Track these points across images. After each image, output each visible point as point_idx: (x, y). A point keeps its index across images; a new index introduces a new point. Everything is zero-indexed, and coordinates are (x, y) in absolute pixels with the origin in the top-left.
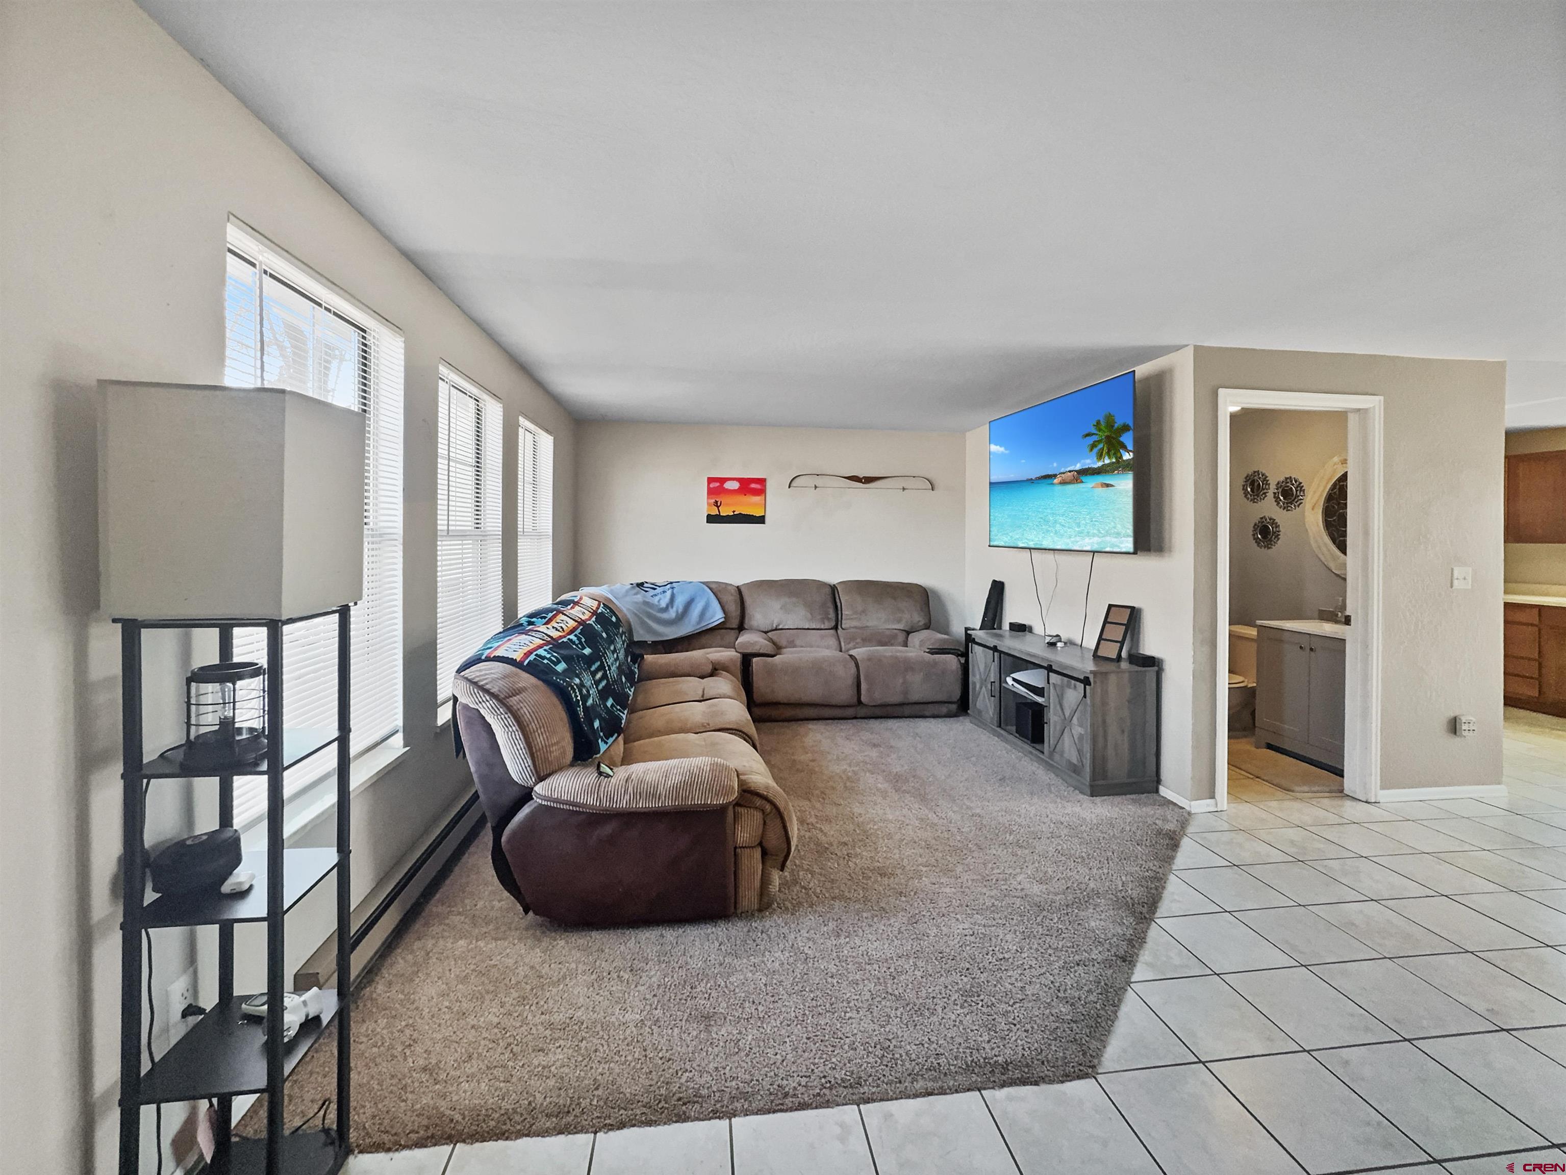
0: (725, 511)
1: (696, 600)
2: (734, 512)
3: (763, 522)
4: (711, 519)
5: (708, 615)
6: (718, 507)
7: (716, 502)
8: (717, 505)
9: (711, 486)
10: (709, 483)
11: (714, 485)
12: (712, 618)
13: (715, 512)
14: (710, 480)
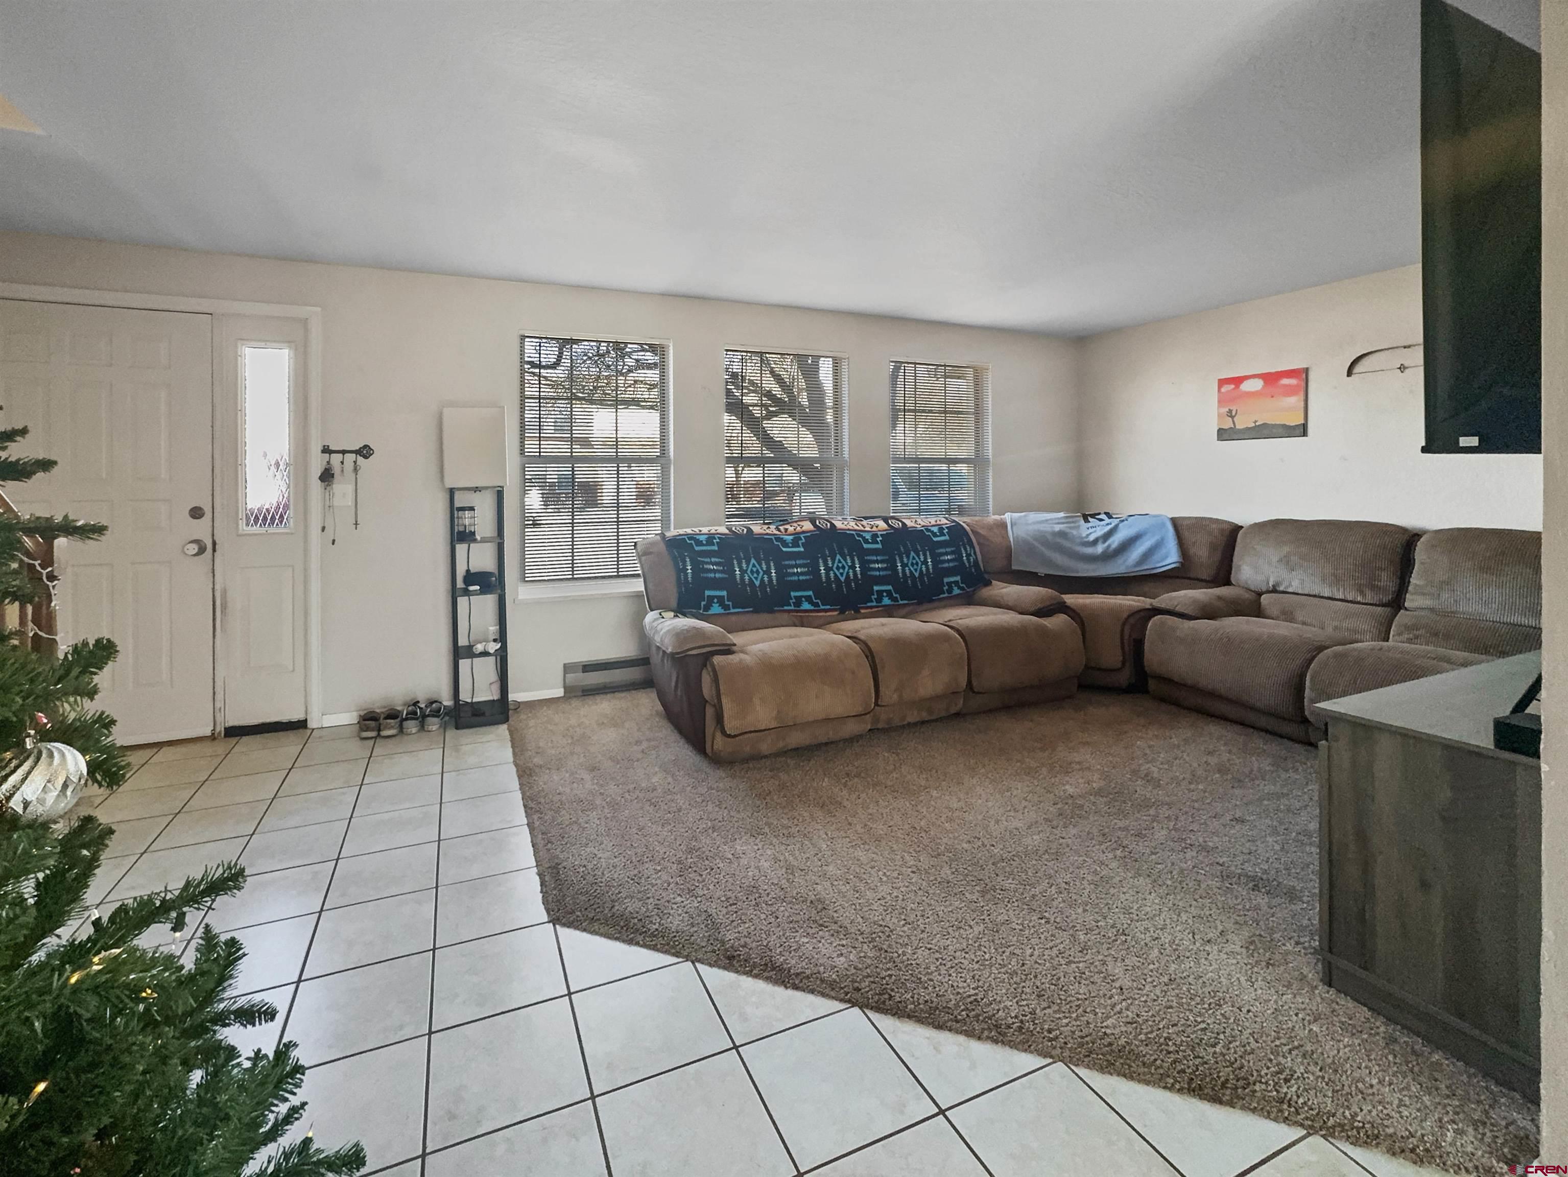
0: (1242, 423)
1: (1145, 538)
2: (1255, 422)
3: (1305, 433)
4: (1223, 435)
5: (1156, 557)
6: (1232, 417)
7: (1230, 411)
8: (1230, 415)
9: (1223, 390)
10: (1220, 387)
11: (1226, 388)
12: (1159, 562)
13: (1228, 424)
14: (1222, 382)
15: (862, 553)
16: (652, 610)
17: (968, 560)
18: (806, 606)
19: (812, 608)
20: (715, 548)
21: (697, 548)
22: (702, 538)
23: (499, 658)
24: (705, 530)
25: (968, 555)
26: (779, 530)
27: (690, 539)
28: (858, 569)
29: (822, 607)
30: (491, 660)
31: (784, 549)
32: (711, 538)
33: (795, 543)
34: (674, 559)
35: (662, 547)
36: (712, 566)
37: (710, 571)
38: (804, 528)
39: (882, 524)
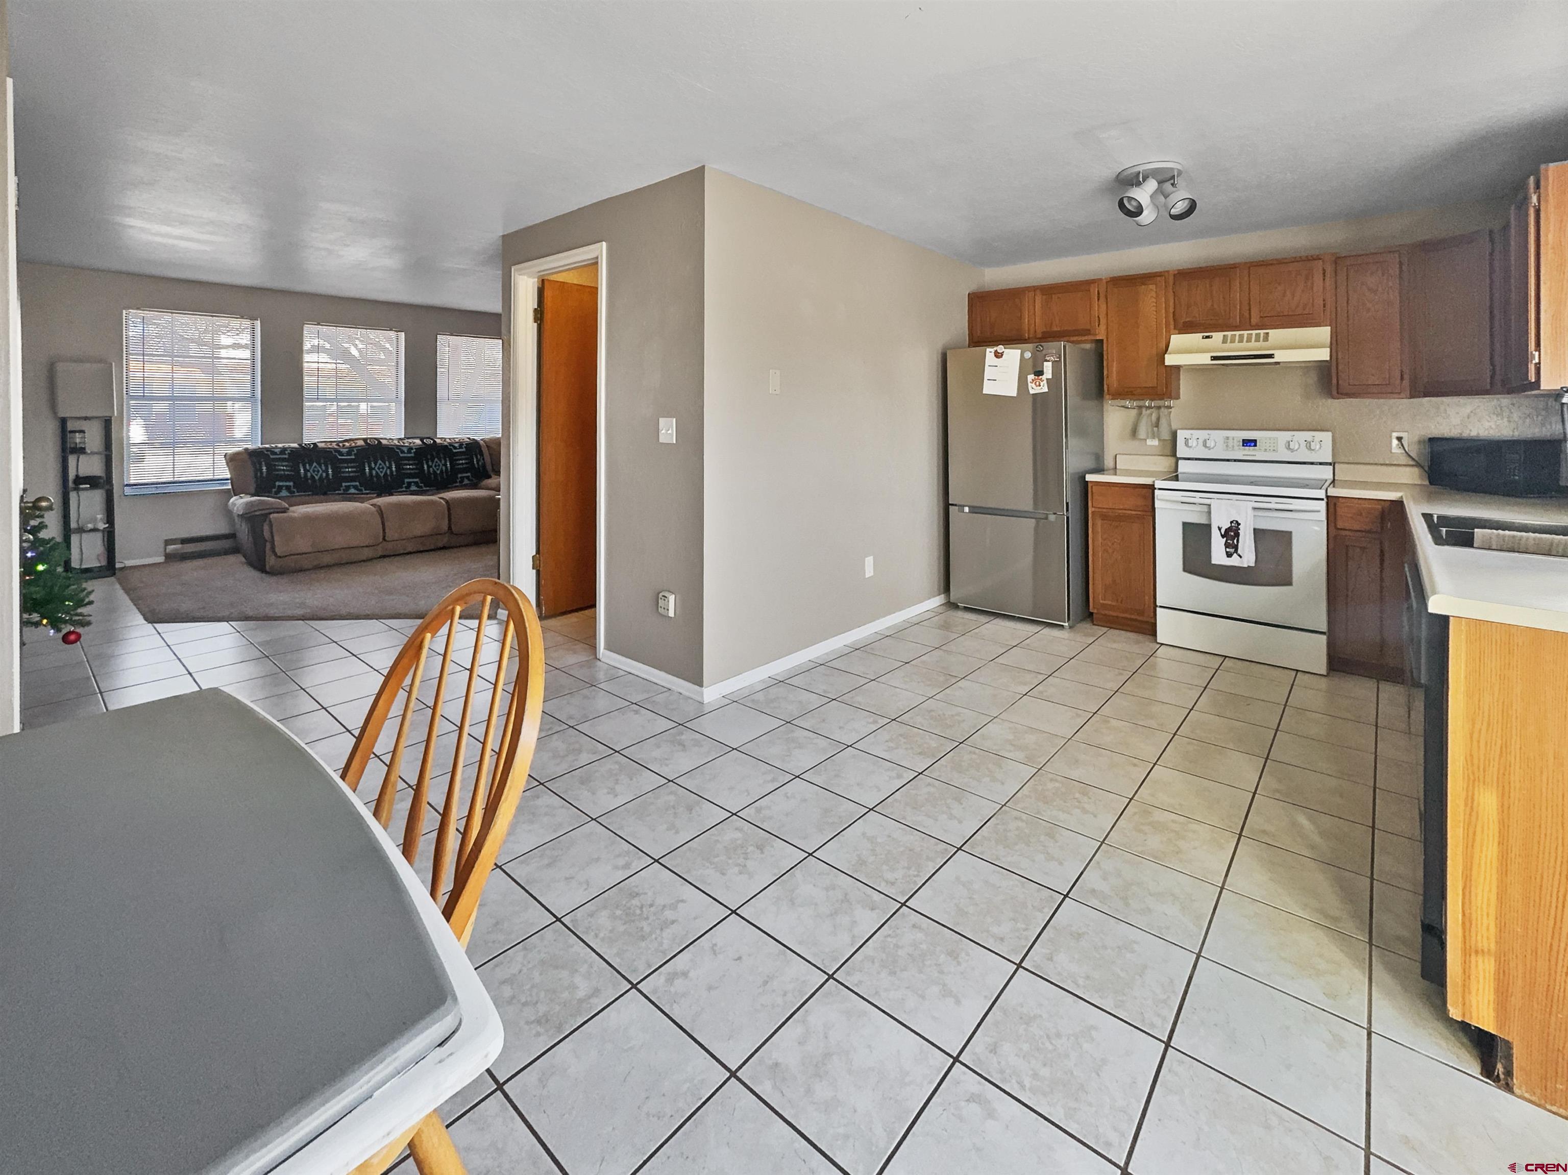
15: (399, 462)
16: (235, 495)
17: (478, 463)
18: (352, 491)
19: (356, 492)
20: (286, 456)
21: (272, 457)
22: (277, 450)
23: (106, 535)
24: (280, 445)
25: (478, 461)
26: (339, 446)
27: (267, 451)
28: (394, 469)
29: (364, 492)
30: (99, 535)
31: (340, 457)
32: (283, 450)
33: (349, 453)
34: (254, 464)
35: (246, 457)
36: (283, 468)
37: (281, 470)
38: (357, 445)
39: (418, 442)
